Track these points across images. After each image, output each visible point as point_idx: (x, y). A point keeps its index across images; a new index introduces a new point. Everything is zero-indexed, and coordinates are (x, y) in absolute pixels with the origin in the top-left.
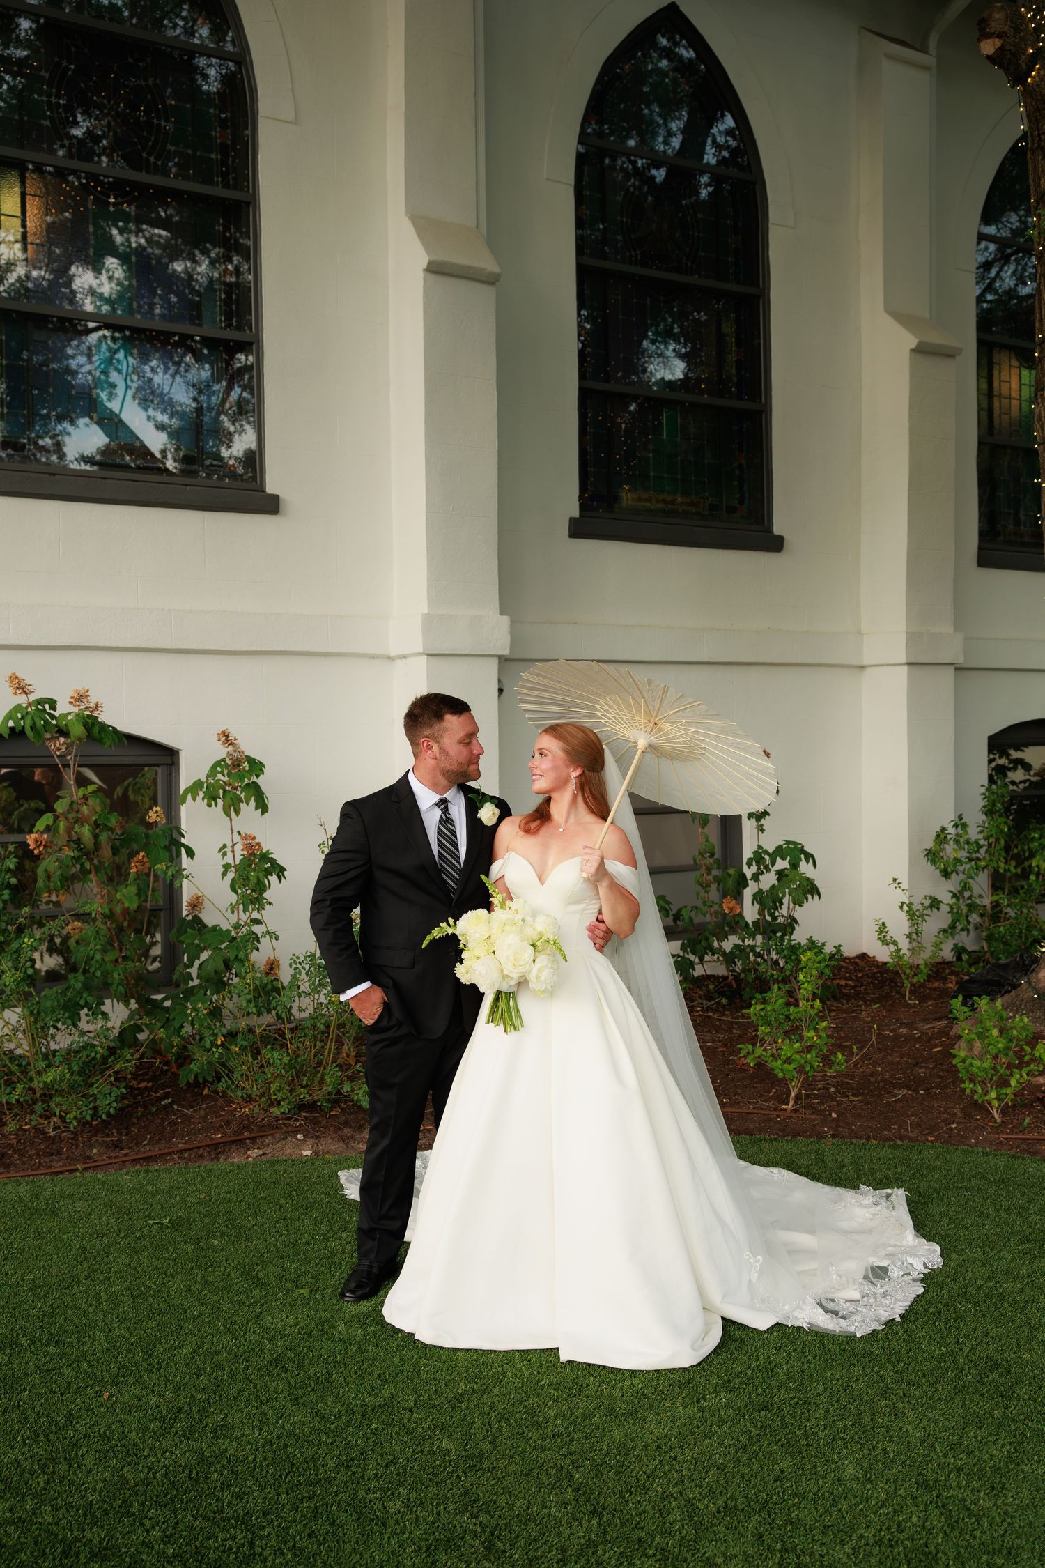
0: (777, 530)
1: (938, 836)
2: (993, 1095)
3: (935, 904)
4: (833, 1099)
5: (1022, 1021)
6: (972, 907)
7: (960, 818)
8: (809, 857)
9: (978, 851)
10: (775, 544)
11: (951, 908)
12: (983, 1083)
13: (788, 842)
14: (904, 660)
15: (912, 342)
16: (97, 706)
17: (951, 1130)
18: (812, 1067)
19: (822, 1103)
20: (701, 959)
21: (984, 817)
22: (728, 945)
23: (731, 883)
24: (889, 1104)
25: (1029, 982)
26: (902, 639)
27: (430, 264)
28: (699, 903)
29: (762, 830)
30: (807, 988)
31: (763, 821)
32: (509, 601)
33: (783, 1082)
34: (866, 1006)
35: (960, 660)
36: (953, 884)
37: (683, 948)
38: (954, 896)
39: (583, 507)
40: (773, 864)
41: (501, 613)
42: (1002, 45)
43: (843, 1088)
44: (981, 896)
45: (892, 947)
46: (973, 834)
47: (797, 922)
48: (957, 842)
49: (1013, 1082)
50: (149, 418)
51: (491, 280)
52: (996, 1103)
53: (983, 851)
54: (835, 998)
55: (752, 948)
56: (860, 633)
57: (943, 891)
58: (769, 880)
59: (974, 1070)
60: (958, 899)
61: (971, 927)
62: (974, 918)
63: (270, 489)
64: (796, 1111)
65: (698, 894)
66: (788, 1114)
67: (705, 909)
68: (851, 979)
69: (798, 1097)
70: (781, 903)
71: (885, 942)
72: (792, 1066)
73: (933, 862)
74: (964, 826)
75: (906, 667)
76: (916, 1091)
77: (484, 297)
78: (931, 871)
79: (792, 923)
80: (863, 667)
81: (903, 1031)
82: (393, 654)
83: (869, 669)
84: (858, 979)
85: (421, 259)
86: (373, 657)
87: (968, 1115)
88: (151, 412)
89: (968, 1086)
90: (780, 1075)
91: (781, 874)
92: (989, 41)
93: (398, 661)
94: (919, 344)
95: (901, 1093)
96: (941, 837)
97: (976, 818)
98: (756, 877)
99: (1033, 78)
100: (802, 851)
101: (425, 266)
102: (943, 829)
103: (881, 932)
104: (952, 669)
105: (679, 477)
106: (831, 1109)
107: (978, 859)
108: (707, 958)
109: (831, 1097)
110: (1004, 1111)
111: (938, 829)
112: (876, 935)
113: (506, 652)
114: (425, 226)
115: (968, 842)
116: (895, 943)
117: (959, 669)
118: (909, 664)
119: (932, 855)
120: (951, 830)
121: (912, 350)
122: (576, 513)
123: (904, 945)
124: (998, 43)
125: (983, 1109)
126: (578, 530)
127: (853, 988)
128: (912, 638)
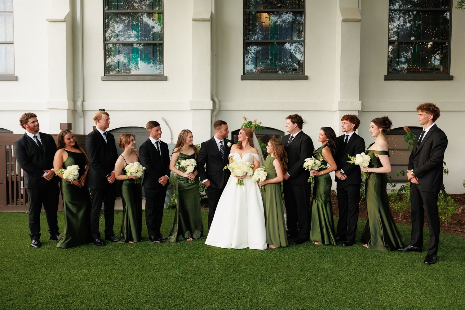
0: (451, 74)
10: (451, 78)
16: (260, 123)
27: (342, 20)
32: (361, 98)
39: (388, 73)
41: (359, 101)
51: (359, 21)
63: (306, 75)
77: (358, 25)
82: (334, 111)
85: (340, 18)
86: (329, 111)
93: (336, 112)
101: (341, 20)
105: (421, 62)
113: (360, 110)
114: (343, 10)
122: (386, 74)
126: (387, 78)
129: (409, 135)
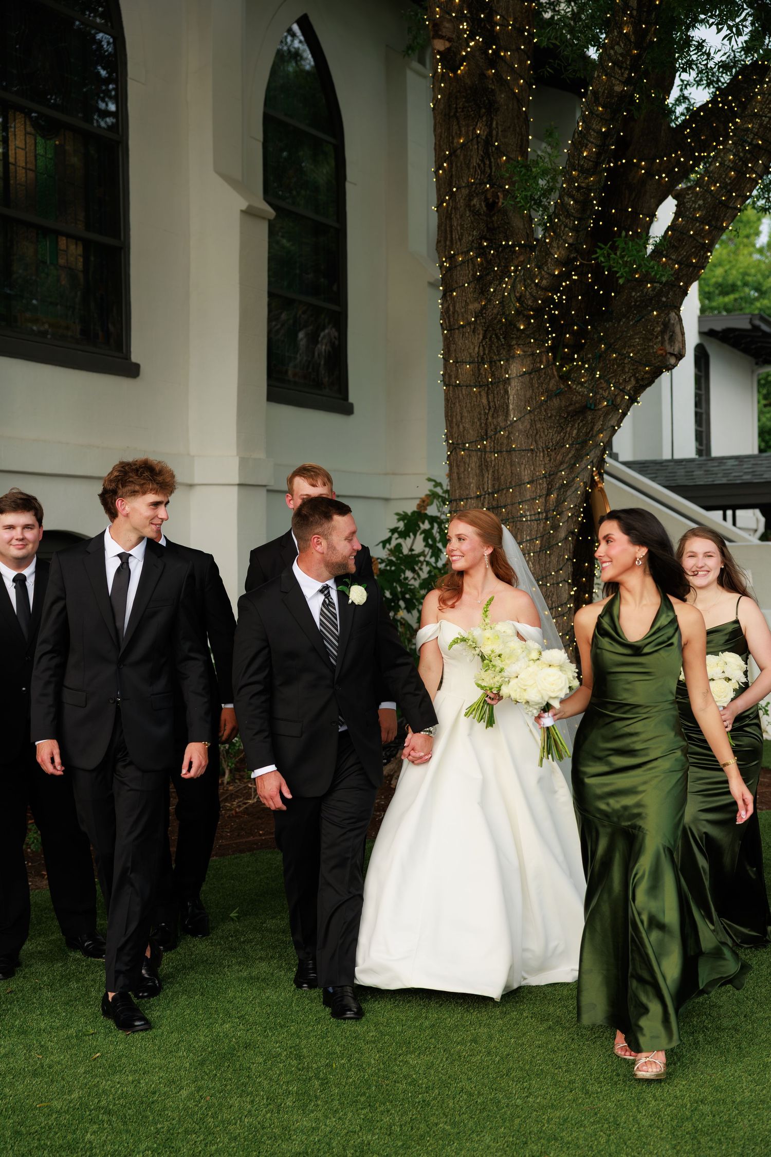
0: (134, 359)
10: (132, 371)
14: (237, 481)
15: (244, 205)
26: (234, 463)
35: (270, 483)
42: (451, 47)
75: (236, 489)
80: (191, 486)
83: (198, 488)
92: (441, 41)
94: (249, 207)
99: (461, 71)
104: (265, 490)
117: (268, 491)
118: (239, 485)
121: (242, 211)
124: (448, 45)
128: (243, 462)
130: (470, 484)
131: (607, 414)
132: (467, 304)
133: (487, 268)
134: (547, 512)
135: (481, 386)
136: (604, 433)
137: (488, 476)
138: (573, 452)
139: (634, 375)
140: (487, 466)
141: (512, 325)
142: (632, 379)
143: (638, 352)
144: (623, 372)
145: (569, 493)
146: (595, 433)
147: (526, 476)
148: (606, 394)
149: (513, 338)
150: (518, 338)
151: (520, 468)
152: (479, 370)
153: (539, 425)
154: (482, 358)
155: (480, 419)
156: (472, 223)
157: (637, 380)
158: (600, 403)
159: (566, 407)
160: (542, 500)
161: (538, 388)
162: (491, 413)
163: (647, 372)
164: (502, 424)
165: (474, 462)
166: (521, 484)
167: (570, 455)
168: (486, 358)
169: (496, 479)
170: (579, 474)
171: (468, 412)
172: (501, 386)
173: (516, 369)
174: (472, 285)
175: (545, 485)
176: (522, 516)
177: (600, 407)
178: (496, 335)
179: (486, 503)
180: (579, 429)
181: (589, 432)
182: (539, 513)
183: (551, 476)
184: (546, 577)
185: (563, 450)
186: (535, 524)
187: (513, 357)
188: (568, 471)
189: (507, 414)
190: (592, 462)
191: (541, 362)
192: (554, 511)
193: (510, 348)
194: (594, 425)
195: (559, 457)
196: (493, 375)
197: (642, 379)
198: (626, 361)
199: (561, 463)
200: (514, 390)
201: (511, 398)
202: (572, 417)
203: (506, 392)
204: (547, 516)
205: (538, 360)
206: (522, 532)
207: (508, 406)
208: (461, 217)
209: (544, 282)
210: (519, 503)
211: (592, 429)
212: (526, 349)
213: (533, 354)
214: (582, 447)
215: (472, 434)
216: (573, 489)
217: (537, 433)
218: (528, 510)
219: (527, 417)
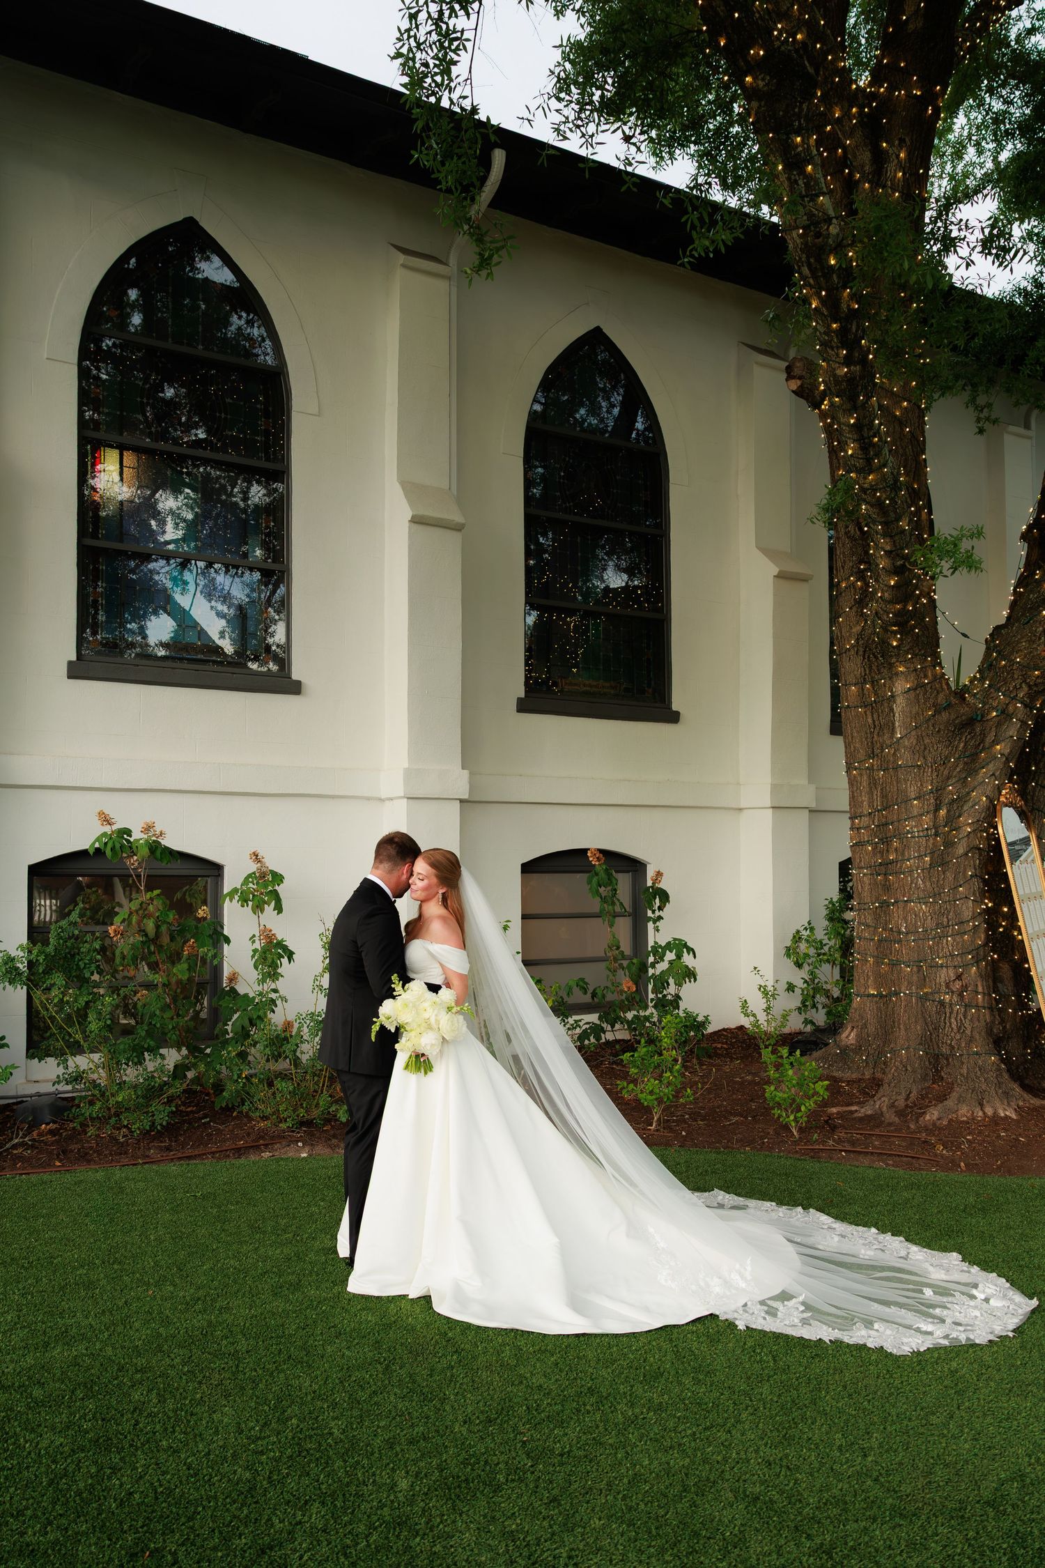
0: (674, 708)
1: (794, 937)
2: (792, 1117)
3: (791, 988)
4: (686, 1123)
5: (811, 1065)
6: (817, 990)
7: (809, 923)
8: (691, 950)
9: (822, 948)
10: (674, 718)
11: (803, 990)
12: (786, 1110)
13: (675, 939)
14: (769, 805)
15: (775, 570)
16: (161, 833)
17: (763, 1143)
18: (668, 1098)
19: (678, 1125)
20: (613, 1027)
21: (827, 923)
22: (630, 1015)
23: (634, 969)
24: (724, 1126)
25: (835, 1041)
26: (768, 789)
27: (413, 516)
28: (609, 985)
29: (658, 930)
30: (666, 1042)
31: (658, 924)
32: (470, 755)
33: (648, 1110)
34: (731, 1061)
35: (813, 805)
36: (804, 973)
37: (600, 1018)
38: (806, 982)
39: (527, 691)
40: (664, 955)
41: (463, 768)
42: (803, 384)
43: (695, 1116)
44: (826, 982)
45: (752, 1019)
46: (820, 934)
47: (680, 999)
48: (807, 941)
49: (803, 1108)
50: (212, 607)
51: (458, 528)
52: (793, 1124)
53: (826, 948)
54: (710, 1057)
55: (647, 1018)
56: (738, 784)
57: (799, 977)
58: (662, 966)
59: (777, 1099)
60: (808, 985)
61: (820, 1007)
62: (820, 999)
63: (294, 677)
64: (657, 1130)
65: (608, 976)
66: (651, 1133)
67: (613, 988)
68: (726, 1043)
69: (659, 1119)
70: (668, 984)
71: (747, 1015)
72: (654, 1097)
73: (788, 955)
74: (812, 929)
75: (771, 810)
76: (746, 1117)
77: (454, 539)
78: (789, 963)
79: (678, 997)
80: (741, 810)
81: (749, 1078)
82: (383, 797)
83: (745, 811)
84: (732, 1044)
85: (407, 513)
86: (369, 799)
87: (777, 1134)
88: (213, 603)
89: (776, 1112)
90: (646, 1104)
91: (671, 962)
93: (387, 802)
94: (780, 572)
95: (735, 1119)
96: (797, 938)
97: (822, 924)
98: (653, 965)
99: (825, 405)
100: (685, 945)
101: (410, 518)
102: (798, 932)
103: (743, 1008)
104: (807, 811)
106: (683, 1129)
107: (824, 954)
108: (617, 1026)
109: (685, 1121)
110: (801, 1130)
111: (794, 931)
112: (740, 1010)
113: (466, 797)
114: (411, 489)
115: (814, 941)
116: (754, 1015)
117: (811, 811)
118: (773, 808)
119: (789, 952)
120: (805, 934)
121: (775, 576)
122: (522, 694)
123: (762, 1017)
124: (799, 382)
125: (786, 1127)
126: (523, 706)
127: (726, 1049)
128: (775, 788)
129: (603, 875)
130: (862, 802)
131: (999, 725)
132: (851, 628)
133: (864, 589)
134: (936, 827)
135: (866, 706)
136: (1003, 744)
137: (877, 794)
138: (961, 766)
139: (1025, 681)
140: (875, 784)
141: (884, 643)
142: (1024, 685)
143: (1025, 656)
144: (1014, 680)
145: (965, 808)
146: (987, 745)
147: (912, 792)
148: (995, 704)
149: (891, 656)
150: (898, 655)
151: (906, 784)
152: (863, 690)
153: (927, 741)
154: (865, 679)
155: (866, 738)
156: (851, 549)
157: (1030, 687)
158: (989, 713)
159: (954, 720)
160: (931, 816)
161: (925, 703)
162: (876, 732)
163: (1038, 677)
164: (888, 742)
165: (865, 781)
166: (907, 800)
167: (958, 770)
168: (868, 678)
169: (884, 796)
170: (975, 788)
171: (858, 732)
172: (886, 705)
173: (901, 686)
174: (854, 609)
175: (932, 801)
176: (908, 832)
177: (989, 717)
178: (874, 654)
179: (876, 821)
180: (966, 743)
181: (979, 745)
182: (927, 829)
183: (938, 792)
184: (939, 894)
185: (949, 765)
186: (923, 841)
187: (897, 674)
188: (959, 785)
189: (893, 732)
190: (993, 774)
191: (926, 677)
192: (945, 826)
193: (891, 666)
194: (985, 736)
195: (946, 772)
196: (876, 694)
197: (1036, 685)
198: (1015, 667)
199: (948, 778)
200: (900, 706)
201: (897, 715)
202: (959, 730)
203: (892, 710)
204: (936, 832)
205: (922, 675)
206: (909, 848)
207: (893, 724)
208: (843, 545)
209: (886, 595)
210: (905, 820)
211: (982, 741)
212: (908, 665)
213: (916, 670)
214: (973, 761)
215: (861, 754)
216: (970, 804)
217: (925, 749)
218: (915, 826)
219: (913, 733)
